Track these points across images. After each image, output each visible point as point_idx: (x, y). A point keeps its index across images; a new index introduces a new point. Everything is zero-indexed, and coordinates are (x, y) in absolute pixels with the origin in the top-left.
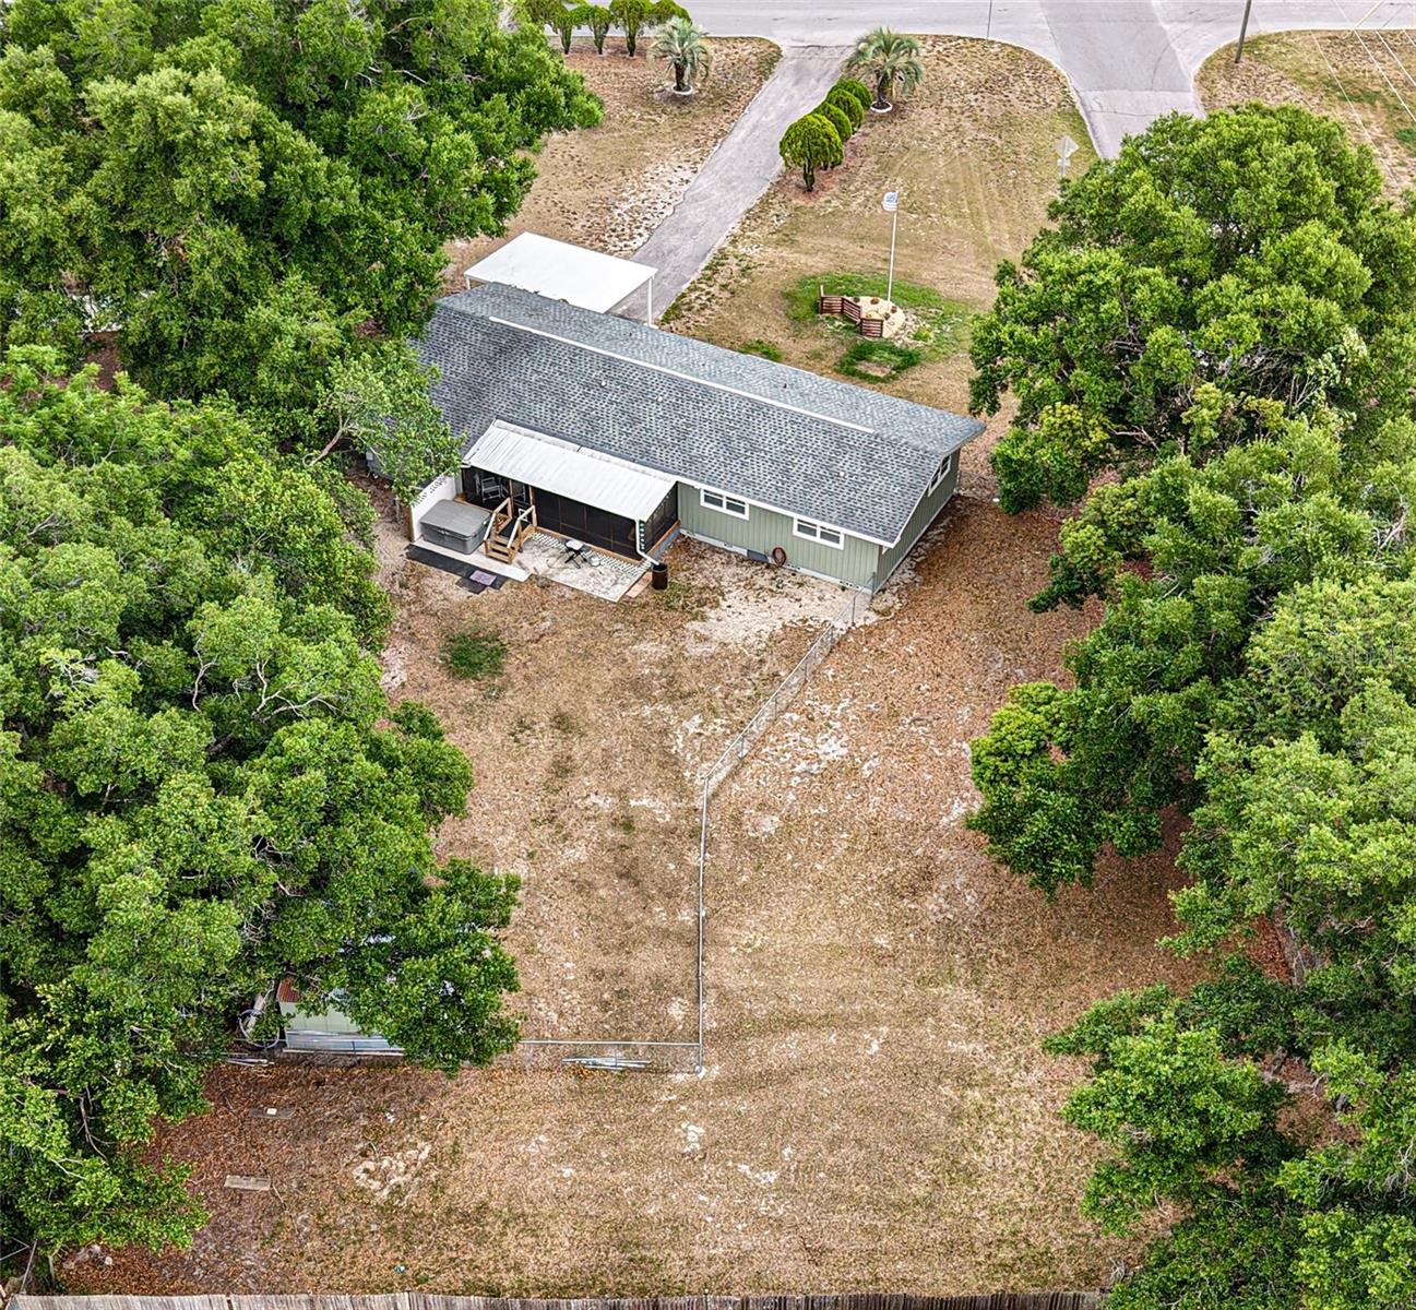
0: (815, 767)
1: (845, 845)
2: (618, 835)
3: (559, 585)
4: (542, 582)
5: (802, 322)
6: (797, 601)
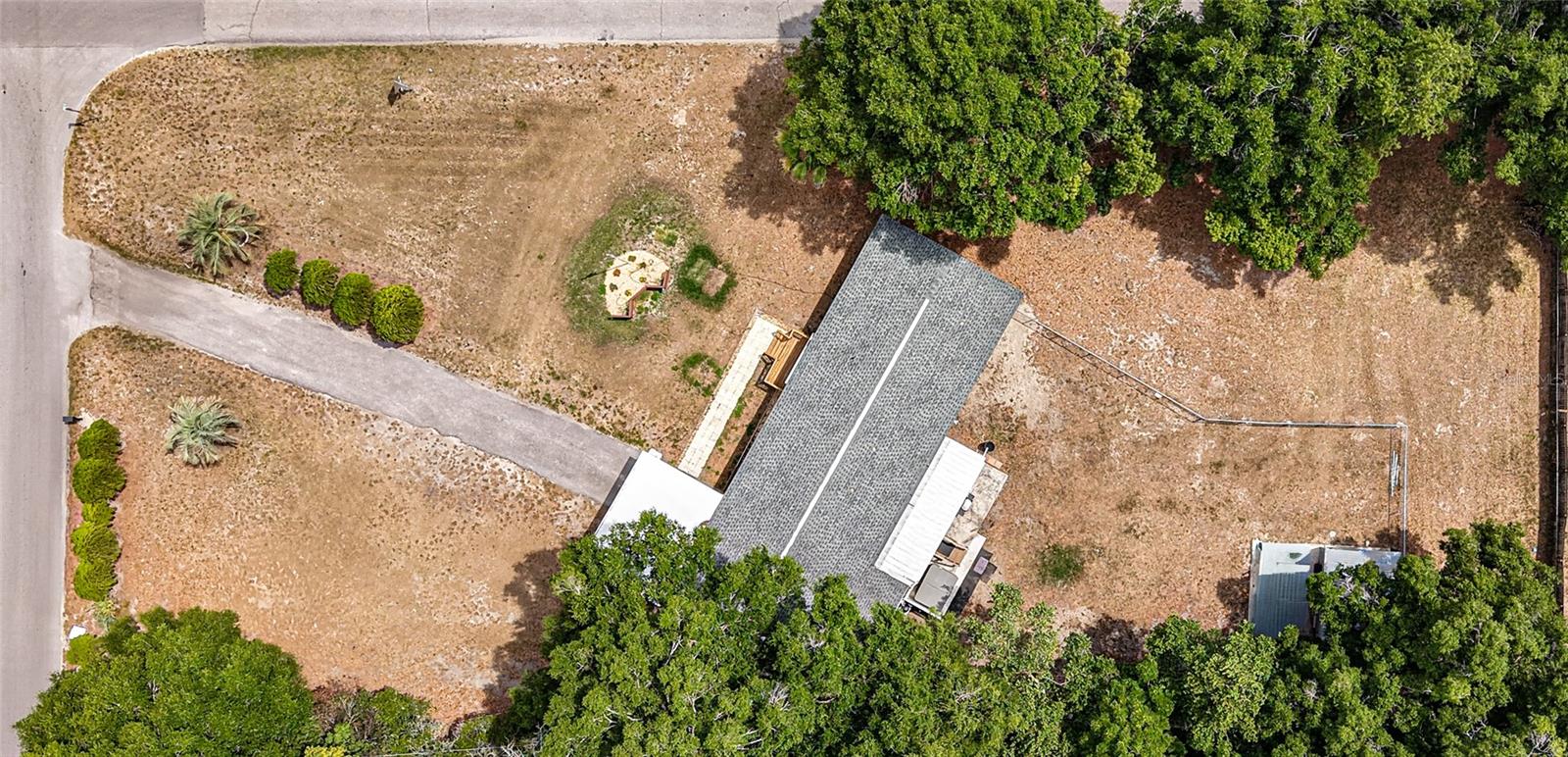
0: (1169, 353)
1: (1237, 339)
2: (1226, 472)
3: (989, 514)
4: (986, 526)
5: (643, 333)
6: (1005, 355)
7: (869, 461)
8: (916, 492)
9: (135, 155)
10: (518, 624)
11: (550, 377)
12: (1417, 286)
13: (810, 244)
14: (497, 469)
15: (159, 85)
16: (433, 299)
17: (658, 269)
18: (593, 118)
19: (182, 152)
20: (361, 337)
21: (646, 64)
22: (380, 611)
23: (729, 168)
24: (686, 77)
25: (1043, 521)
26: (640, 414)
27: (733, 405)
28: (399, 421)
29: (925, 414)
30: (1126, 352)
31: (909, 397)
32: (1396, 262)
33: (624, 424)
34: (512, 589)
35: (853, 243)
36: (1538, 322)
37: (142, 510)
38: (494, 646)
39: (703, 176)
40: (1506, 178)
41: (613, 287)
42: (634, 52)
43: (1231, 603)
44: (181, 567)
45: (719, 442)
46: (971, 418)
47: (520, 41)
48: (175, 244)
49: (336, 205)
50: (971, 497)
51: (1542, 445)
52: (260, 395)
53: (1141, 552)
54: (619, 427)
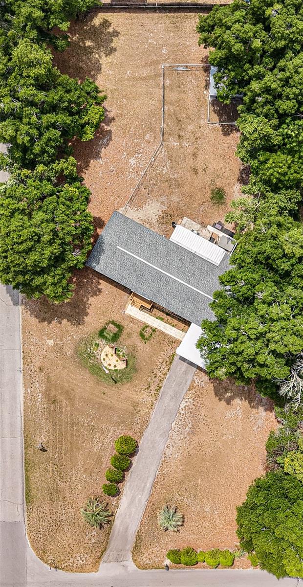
0: (137, 156)
1: (131, 130)
2: (182, 133)
3: (199, 224)
4: (204, 225)
5: (132, 355)
6: (138, 218)
7: (179, 268)
8: (190, 250)
9: (67, 547)
10: (241, 399)
11: (149, 389)
12: (110, 61)
13: (98, 293)
14: (184, 409)
15: (40, 538)
16: (120, 434)
17: (108, 350)
18: (51, 375)
19: (66, 529)
20: (135, 460)
21: (30, 355)
22: (237, 451)
23: (70, 324)
24: (35, 340)
25: (201, 203)
26: (163, 356)
27: (159, 321)
28: (166, 445)
29: (161, 248)
30: (137, 172)
31: (155, 254)
32: (101, 69)
33: (166, 362)
34: (228, 402)
35: (97, 277)
36: (123, 14)
37: (201, 541)
38: (250, 409)
39: (72, 333)
40: (67, 27)
41: (115, 366)
42: (25, 360)
43: (231, 131)
44: (222, 526)
45: (173, 326)
46: (163, 231)
47: (22, 403)
48: (100, 531)
49: (85, 471)
50: (193, 231)
51: (170, 12)
52: (157, 498)
53: (213, 166)
54: (168, 363)
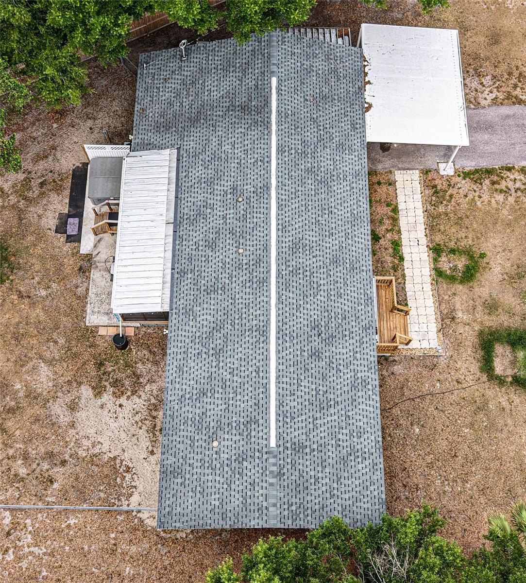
3: (88, 278)
4: (86, 265)
6: (151, 453)
7: (238, 237)
8: (171, 240)
25: (26, 301)
26: (485, 197)
27: (405, 251)
29: (205, 318)
31: (233, 326)
45: (395, 210)
54: (495, 178)
